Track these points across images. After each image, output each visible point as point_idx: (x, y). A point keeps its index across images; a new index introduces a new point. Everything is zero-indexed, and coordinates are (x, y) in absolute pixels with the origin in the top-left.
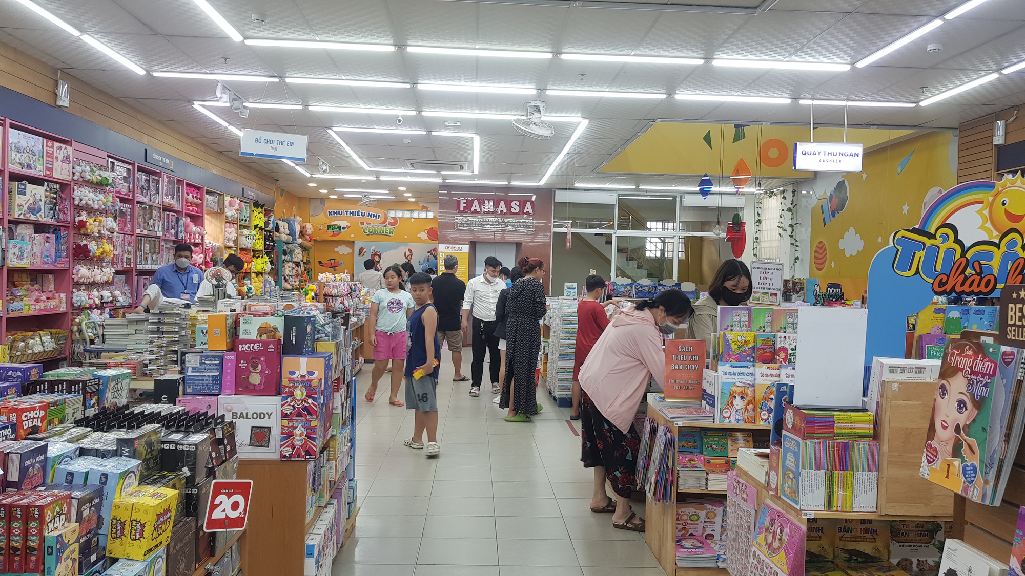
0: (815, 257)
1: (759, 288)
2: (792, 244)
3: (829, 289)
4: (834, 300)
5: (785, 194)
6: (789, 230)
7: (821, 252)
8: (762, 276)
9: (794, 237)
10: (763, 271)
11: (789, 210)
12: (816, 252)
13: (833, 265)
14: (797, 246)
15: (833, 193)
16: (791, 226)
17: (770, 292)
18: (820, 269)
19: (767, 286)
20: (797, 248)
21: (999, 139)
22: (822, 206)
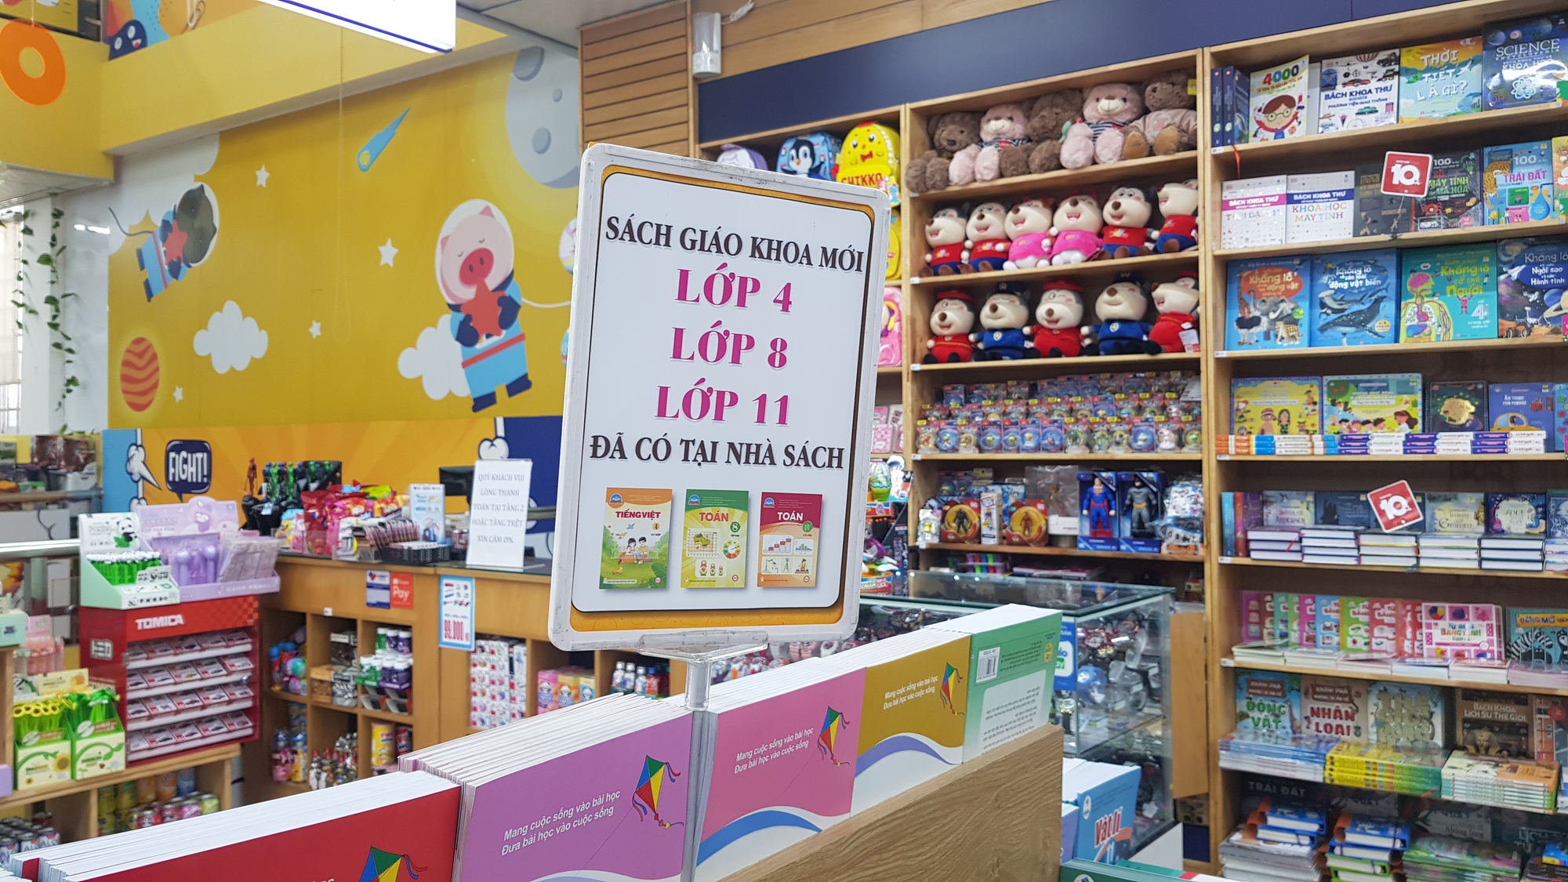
0: (125, 379)
1: (660, 450)
2: (58, 346)
3: (172, 455)
4: (313, 486)
5: (30, 223)
6: (46, 311)
7: (140, 363)
8: (698, 318)
9: (61, 328)
10: (702, 265)
11: (45, 260)
12: (126, 364)
13: (178, 394)
14: (70, 351)
15: (171, 219)
16: (51, 300)
17: (758, 481)
18: (139, 408)
19: (738, 425)
20: (69, 356)
21: (706, 60)
22: (140, 253)
